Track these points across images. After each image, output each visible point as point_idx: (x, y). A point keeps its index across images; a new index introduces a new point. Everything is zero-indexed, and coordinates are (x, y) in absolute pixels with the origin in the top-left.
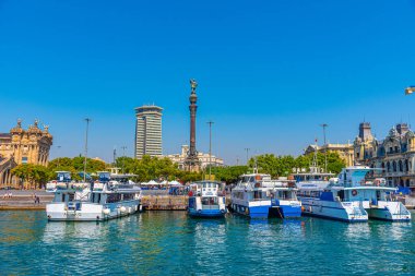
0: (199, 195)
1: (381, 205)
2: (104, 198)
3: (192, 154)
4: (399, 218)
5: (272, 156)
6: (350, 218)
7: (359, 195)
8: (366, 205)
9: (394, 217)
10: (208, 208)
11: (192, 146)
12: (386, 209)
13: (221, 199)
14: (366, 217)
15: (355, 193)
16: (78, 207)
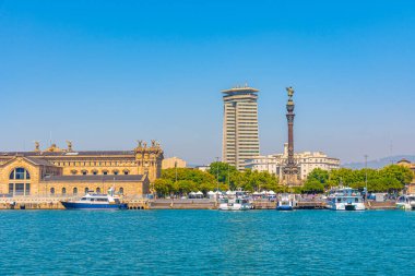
2: (241, 202)
3: (290, 163)
11: (290, 154)
16: (232, 205)
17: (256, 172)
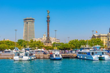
0: (54, 54)
1: (103, 56)
2: (28, 55)
3: (48, 39)
4: (107, 59)
5: (77, 40)
6: (94, 59)
7: (97, 53)
8: (99, 56)
9: (106, 59)
10: (57, 57)
11: (48, 36)
12: (104, 57)
13: (60, 55)
14: (98, 59)
15: (96, 53)
16: (22, 57)
17: (35, 41)
